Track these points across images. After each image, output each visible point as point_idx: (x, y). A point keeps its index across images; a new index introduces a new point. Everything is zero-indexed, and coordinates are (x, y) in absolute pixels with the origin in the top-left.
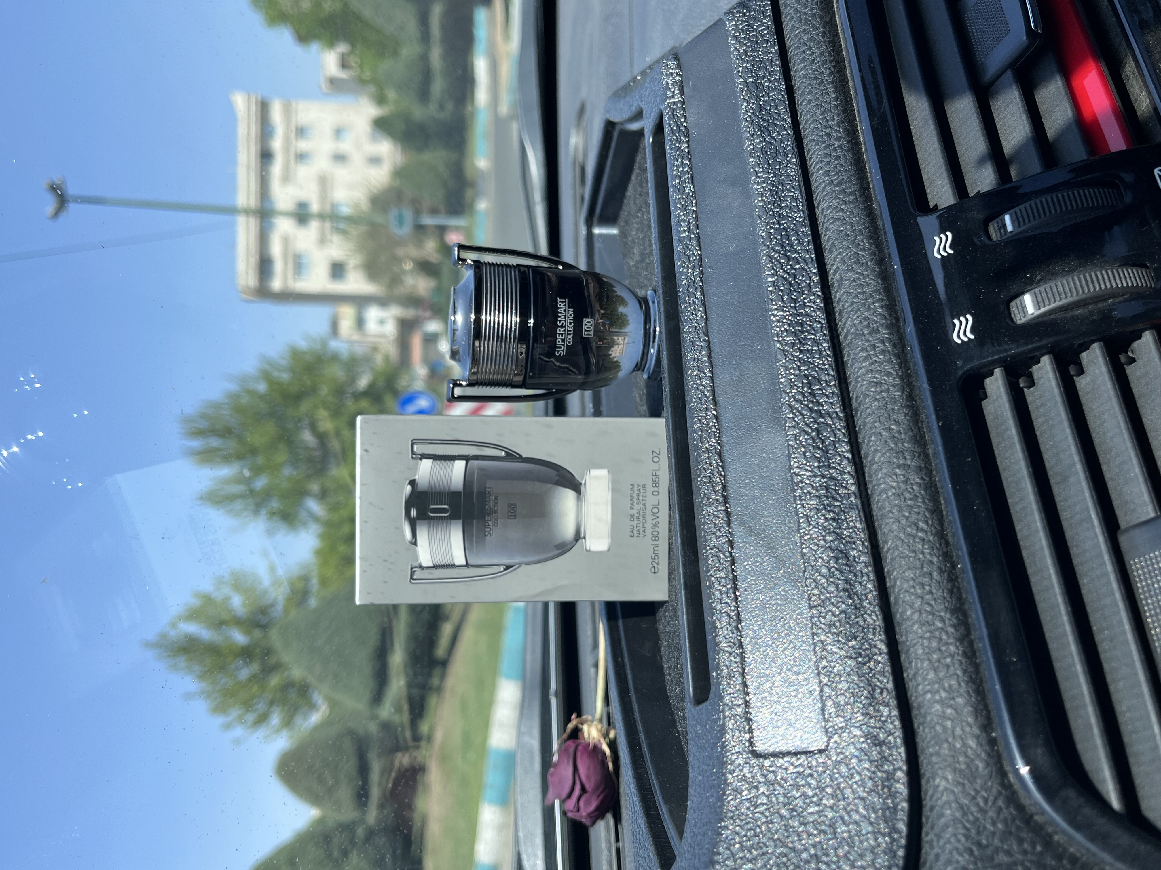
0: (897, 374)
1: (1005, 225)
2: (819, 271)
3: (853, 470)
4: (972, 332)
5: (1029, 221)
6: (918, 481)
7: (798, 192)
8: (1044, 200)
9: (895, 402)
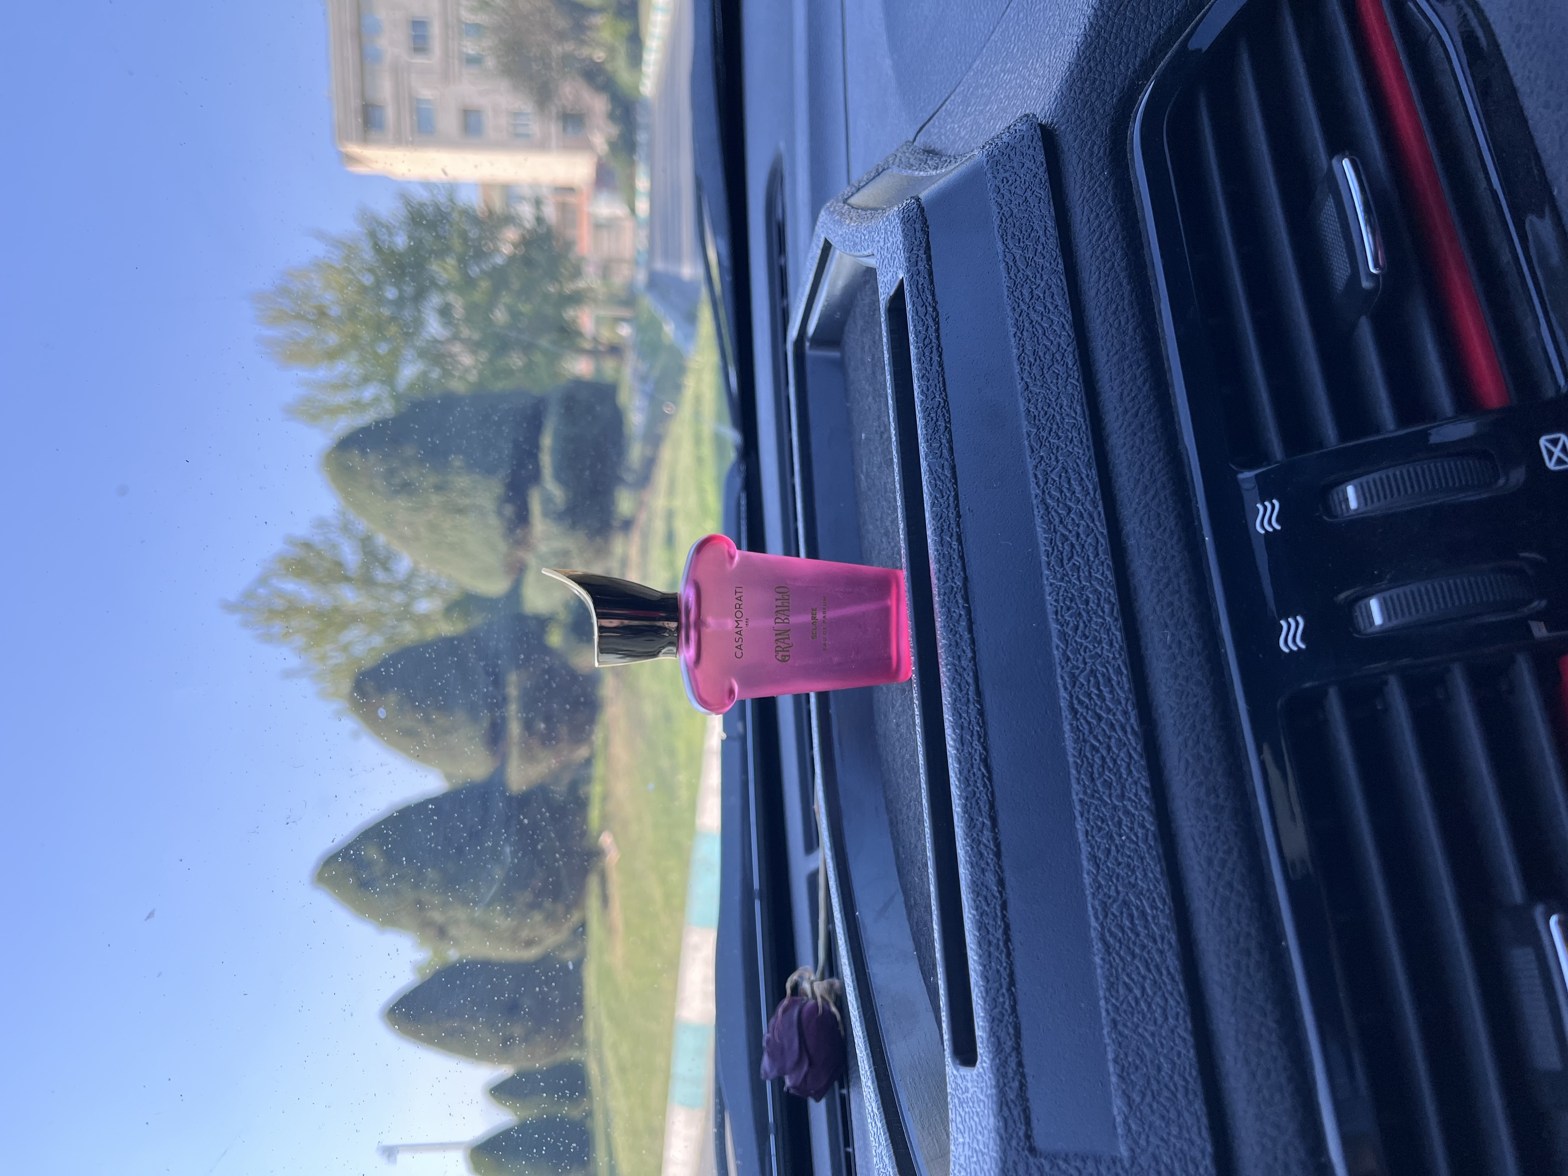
0: (1208, 683)
1: (1347, 499)
2: (1109, 532)
3: (1153, 806)
4: (1303, 639)
5: (1379, 500)
6: (1234, 828)
7: (1082, 420)
8: (1398, 473)
9: (1205, 721)
